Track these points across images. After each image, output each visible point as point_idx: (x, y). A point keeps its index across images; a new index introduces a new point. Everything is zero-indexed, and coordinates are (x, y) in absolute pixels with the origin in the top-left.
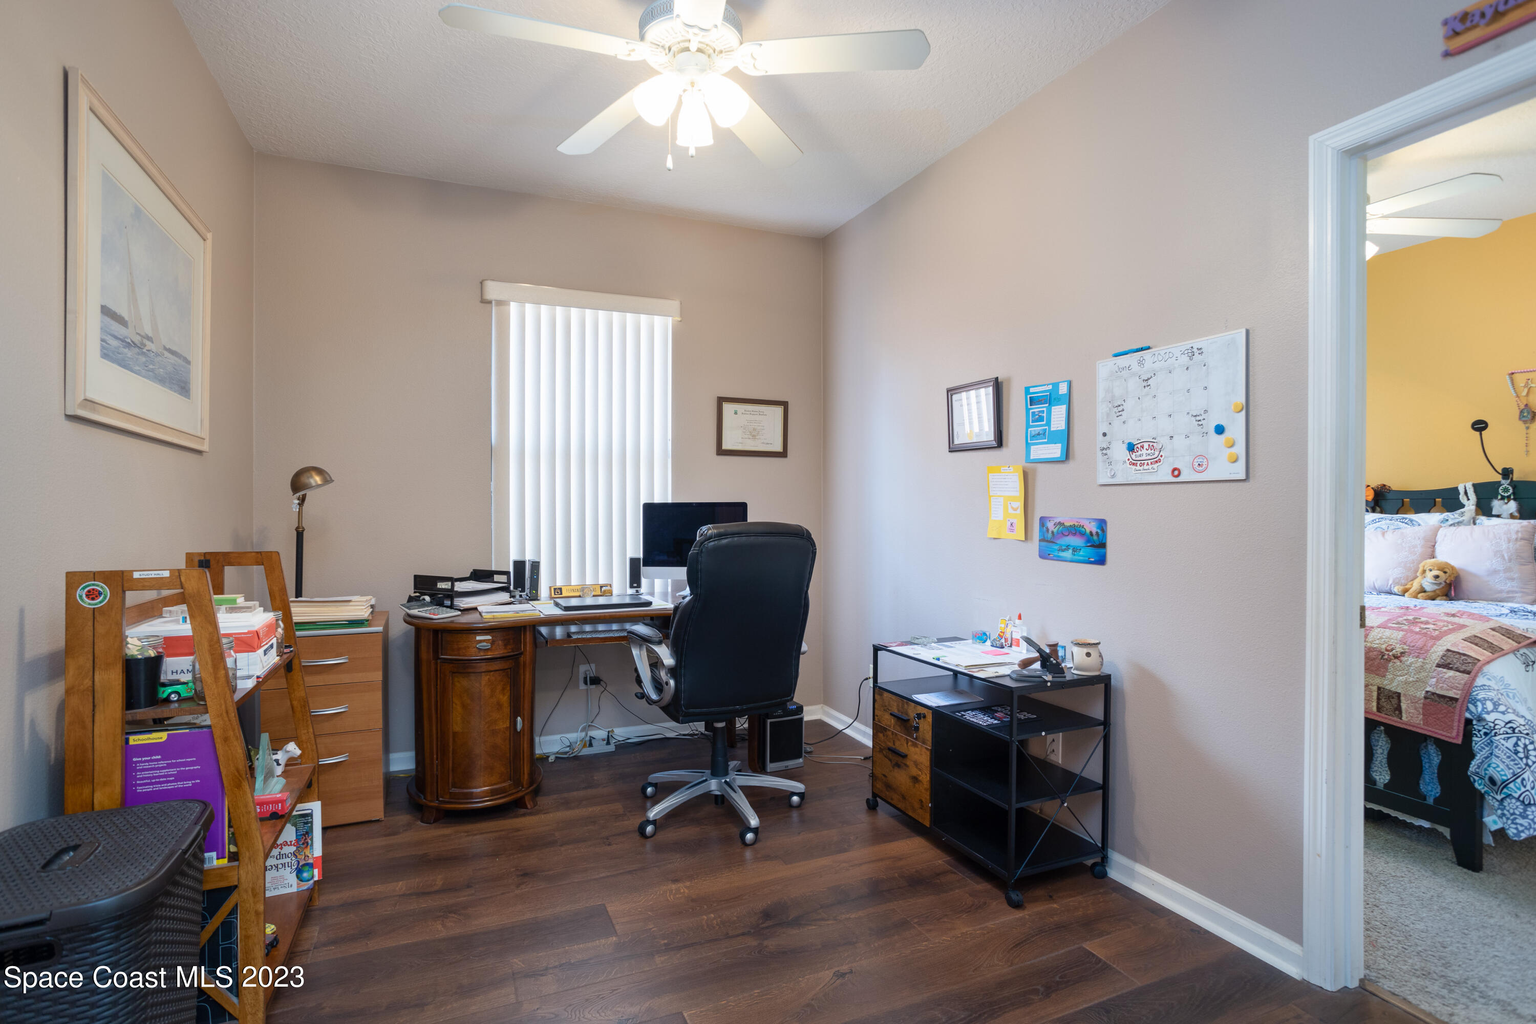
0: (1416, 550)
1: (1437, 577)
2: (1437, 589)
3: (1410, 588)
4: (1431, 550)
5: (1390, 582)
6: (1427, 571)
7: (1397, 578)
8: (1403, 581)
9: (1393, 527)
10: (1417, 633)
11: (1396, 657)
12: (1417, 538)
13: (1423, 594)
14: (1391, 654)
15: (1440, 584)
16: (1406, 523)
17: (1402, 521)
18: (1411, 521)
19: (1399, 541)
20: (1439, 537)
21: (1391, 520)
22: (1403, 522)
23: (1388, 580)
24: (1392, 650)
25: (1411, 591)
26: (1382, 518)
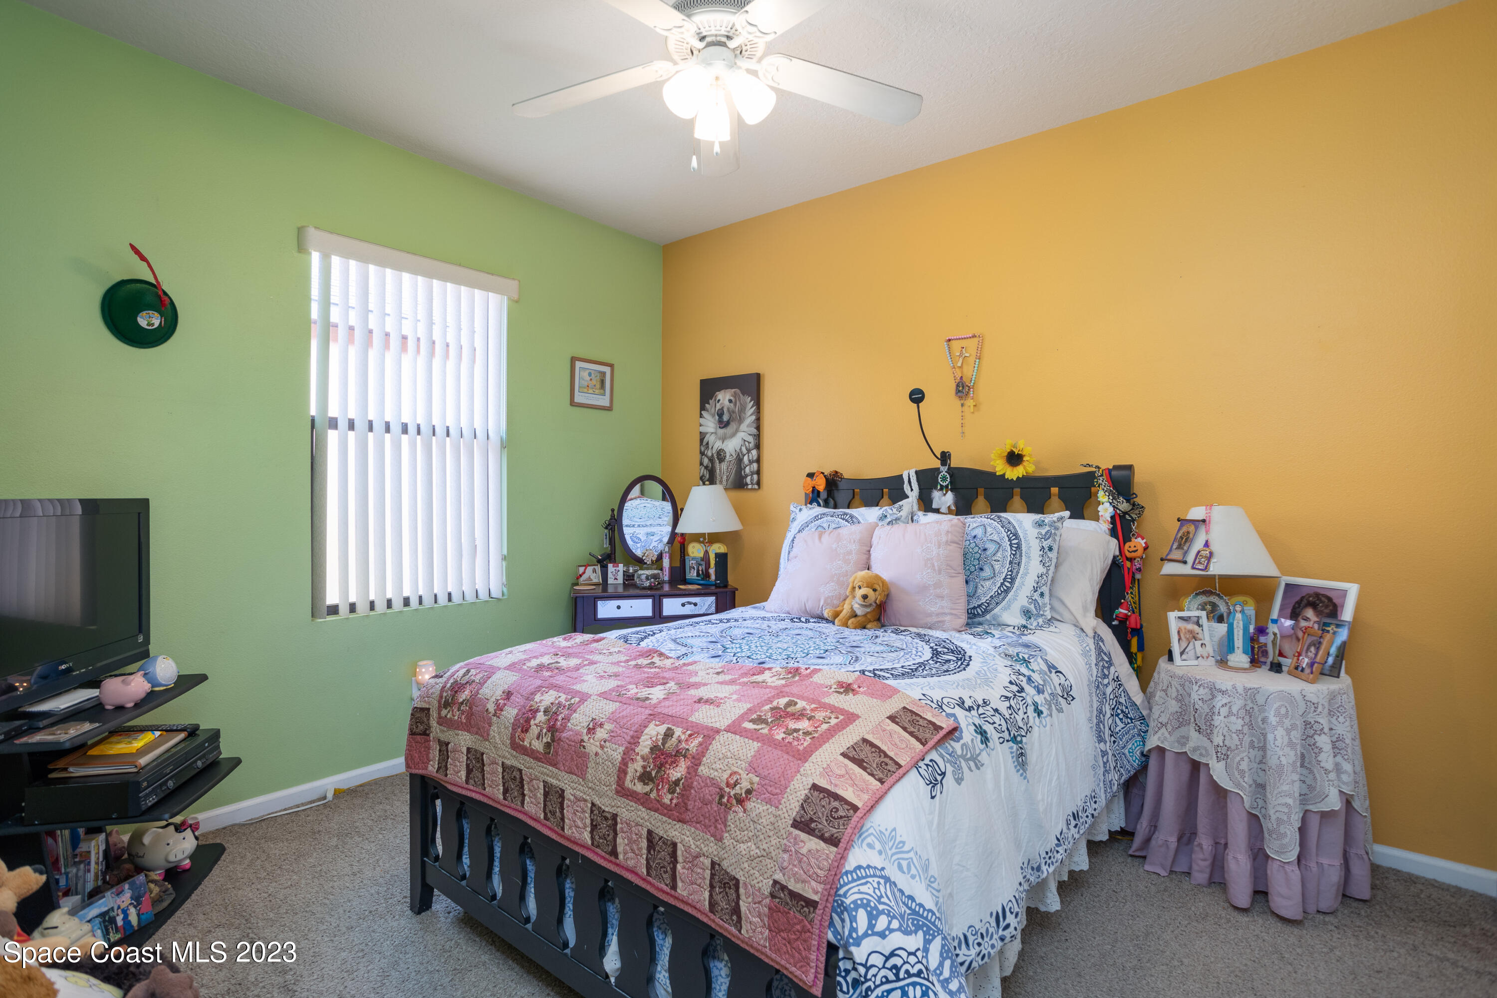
0: (850, 557)
1: (865, 597)
2: (868, 613)
3: (841, 612)
4: (865, 557)
5: (822, 603)
6: (857, 589)
7: (829, 597)
8: (835, 602)
9: (834, 526)
10: (777, 745)
11: (740, 801)
12: (852, 541)
13: (853, 619)
14: (732, 793)
15: (871, 605)
16: (847, 521)
17: (843, 517)
18: (852, 517)
19: (834, 546)
20: (875, 540)
21: (832, 516)
22: (843, 519)
23: (820, 601)
24: (736, 784)
25: (842, 615)
26: (824, 514)
